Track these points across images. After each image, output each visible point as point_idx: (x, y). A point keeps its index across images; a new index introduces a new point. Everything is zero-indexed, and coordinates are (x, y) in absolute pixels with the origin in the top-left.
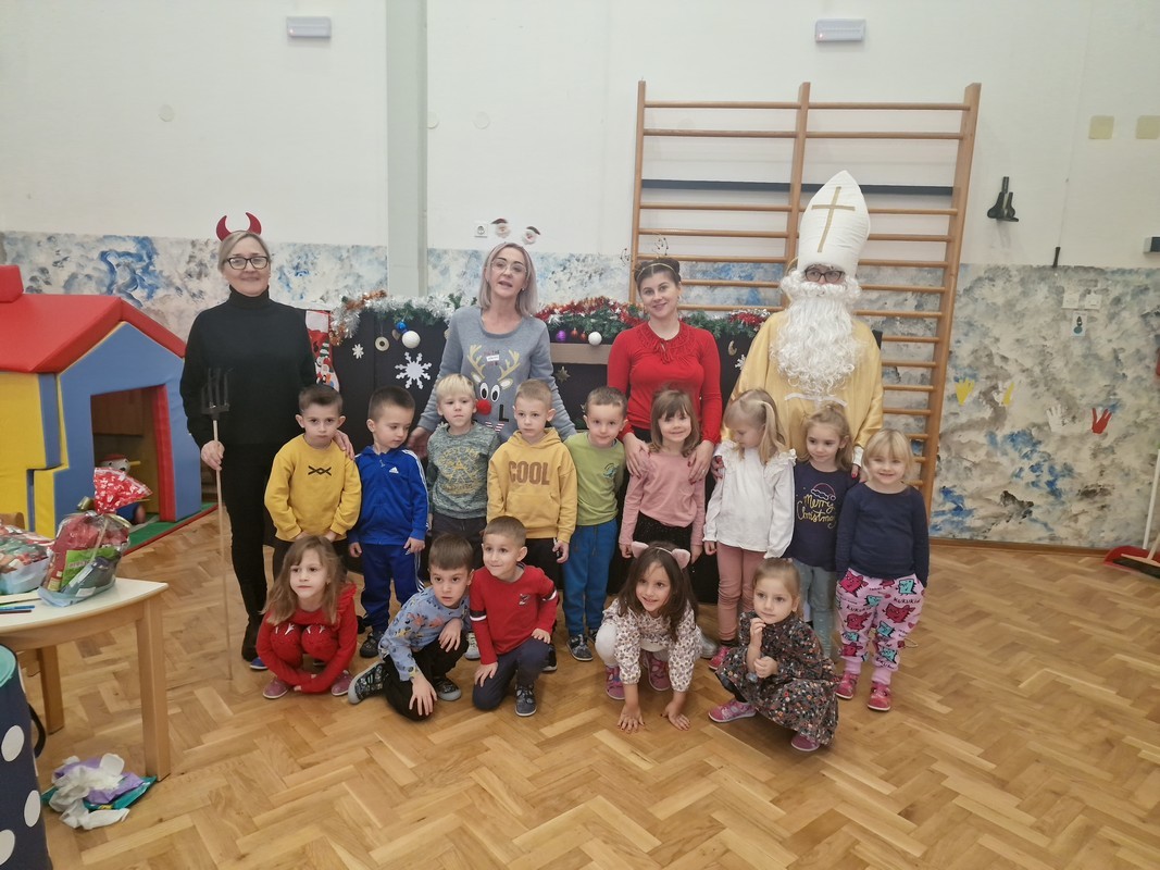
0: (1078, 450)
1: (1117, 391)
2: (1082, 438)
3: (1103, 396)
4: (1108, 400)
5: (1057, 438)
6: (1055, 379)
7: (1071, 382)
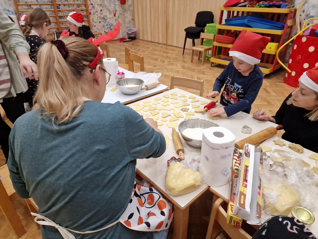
0: (113, 20)
1: (116, 7)
2: (113, 17)
3: (114, 9)
4: (115, 9)
5: (109, 18)
6: (106, 6)
7: (109, 6)
